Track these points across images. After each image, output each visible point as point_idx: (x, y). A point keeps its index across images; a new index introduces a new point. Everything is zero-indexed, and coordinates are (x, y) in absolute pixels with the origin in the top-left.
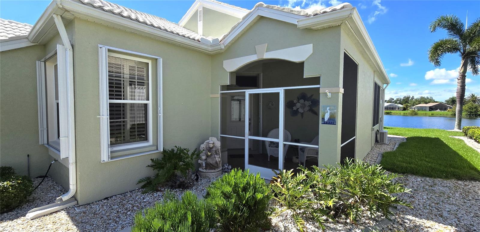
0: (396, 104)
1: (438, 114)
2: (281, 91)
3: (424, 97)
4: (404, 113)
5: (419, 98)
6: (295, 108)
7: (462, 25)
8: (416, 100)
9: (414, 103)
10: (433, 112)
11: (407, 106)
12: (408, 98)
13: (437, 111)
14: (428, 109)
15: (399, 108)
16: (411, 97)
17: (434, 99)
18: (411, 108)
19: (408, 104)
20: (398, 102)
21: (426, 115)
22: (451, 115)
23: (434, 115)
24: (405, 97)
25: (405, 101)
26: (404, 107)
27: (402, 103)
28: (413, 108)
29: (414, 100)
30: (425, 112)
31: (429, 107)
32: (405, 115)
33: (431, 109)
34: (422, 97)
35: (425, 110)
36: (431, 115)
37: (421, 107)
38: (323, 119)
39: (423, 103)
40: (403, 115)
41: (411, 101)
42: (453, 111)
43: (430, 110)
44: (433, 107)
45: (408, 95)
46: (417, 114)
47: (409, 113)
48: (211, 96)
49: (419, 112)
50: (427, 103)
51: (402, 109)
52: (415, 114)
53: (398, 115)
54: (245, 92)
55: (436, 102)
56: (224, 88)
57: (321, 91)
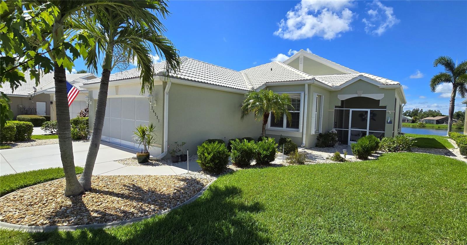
0: (405, 117)
1: (444, 128)
2: (369, 110)
3: (432, 110)
4: (413, 126)
5: (428, 111)
6: (363, 117)
7: (454, 64)
8: (425, 113)
9: (423, 116)
10: (439, 125)
11: (416, 118)
12: (417, 110)
13: (444, 124)
14: (435, 122)
15: (408, 120)
16: (420, 110)
17: (441, 113)
18: (420, 121)
19: (417, 117)
20: (407, 114)
21: (433, 128)
22: (456, 128)
23: (441, 128)
24: (414, 110)
25: (414, 114)
26: (413, 120)
27: (411, 116)
28: (421, 121)
29: (422, 113)
30: (432, 125)
31: (437, 120)
32: (413, 127)
33: (438, 122)
34: (430, 110)
35: (433, 123)
36: (437, 128)
37: (429, 120)
38: (387, 122)
39: (431, 116)
40: (412, 127)
41: (420, 114)
42: (457, 125)
43: (437, 124)
44: (440, 121)
45: (417, 108)
46: (425, 127)
47: (418, 126)
48: (329, 110)
49: (427, 125)
50: (435, 117)
51: (411, 122)
52: (423, 127)
53: (407, 127)
54: (350, 110)
55: (443, 116)
56: (336, 107)
57: (387, 111)
